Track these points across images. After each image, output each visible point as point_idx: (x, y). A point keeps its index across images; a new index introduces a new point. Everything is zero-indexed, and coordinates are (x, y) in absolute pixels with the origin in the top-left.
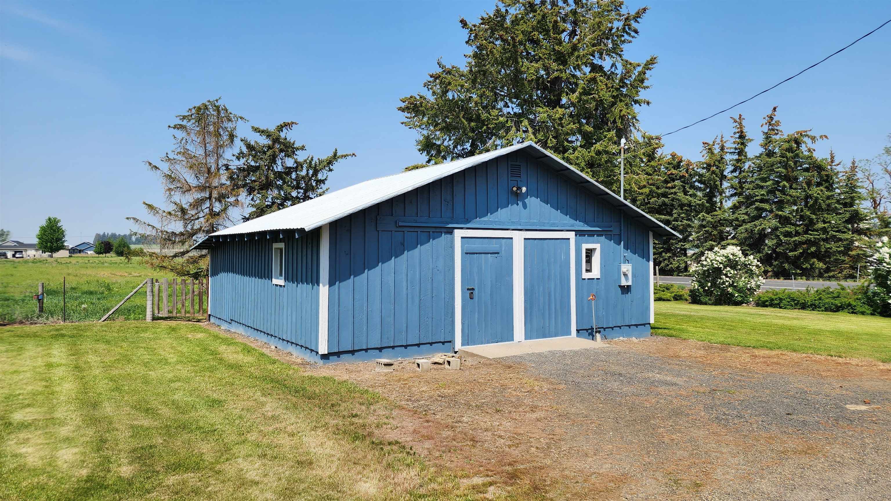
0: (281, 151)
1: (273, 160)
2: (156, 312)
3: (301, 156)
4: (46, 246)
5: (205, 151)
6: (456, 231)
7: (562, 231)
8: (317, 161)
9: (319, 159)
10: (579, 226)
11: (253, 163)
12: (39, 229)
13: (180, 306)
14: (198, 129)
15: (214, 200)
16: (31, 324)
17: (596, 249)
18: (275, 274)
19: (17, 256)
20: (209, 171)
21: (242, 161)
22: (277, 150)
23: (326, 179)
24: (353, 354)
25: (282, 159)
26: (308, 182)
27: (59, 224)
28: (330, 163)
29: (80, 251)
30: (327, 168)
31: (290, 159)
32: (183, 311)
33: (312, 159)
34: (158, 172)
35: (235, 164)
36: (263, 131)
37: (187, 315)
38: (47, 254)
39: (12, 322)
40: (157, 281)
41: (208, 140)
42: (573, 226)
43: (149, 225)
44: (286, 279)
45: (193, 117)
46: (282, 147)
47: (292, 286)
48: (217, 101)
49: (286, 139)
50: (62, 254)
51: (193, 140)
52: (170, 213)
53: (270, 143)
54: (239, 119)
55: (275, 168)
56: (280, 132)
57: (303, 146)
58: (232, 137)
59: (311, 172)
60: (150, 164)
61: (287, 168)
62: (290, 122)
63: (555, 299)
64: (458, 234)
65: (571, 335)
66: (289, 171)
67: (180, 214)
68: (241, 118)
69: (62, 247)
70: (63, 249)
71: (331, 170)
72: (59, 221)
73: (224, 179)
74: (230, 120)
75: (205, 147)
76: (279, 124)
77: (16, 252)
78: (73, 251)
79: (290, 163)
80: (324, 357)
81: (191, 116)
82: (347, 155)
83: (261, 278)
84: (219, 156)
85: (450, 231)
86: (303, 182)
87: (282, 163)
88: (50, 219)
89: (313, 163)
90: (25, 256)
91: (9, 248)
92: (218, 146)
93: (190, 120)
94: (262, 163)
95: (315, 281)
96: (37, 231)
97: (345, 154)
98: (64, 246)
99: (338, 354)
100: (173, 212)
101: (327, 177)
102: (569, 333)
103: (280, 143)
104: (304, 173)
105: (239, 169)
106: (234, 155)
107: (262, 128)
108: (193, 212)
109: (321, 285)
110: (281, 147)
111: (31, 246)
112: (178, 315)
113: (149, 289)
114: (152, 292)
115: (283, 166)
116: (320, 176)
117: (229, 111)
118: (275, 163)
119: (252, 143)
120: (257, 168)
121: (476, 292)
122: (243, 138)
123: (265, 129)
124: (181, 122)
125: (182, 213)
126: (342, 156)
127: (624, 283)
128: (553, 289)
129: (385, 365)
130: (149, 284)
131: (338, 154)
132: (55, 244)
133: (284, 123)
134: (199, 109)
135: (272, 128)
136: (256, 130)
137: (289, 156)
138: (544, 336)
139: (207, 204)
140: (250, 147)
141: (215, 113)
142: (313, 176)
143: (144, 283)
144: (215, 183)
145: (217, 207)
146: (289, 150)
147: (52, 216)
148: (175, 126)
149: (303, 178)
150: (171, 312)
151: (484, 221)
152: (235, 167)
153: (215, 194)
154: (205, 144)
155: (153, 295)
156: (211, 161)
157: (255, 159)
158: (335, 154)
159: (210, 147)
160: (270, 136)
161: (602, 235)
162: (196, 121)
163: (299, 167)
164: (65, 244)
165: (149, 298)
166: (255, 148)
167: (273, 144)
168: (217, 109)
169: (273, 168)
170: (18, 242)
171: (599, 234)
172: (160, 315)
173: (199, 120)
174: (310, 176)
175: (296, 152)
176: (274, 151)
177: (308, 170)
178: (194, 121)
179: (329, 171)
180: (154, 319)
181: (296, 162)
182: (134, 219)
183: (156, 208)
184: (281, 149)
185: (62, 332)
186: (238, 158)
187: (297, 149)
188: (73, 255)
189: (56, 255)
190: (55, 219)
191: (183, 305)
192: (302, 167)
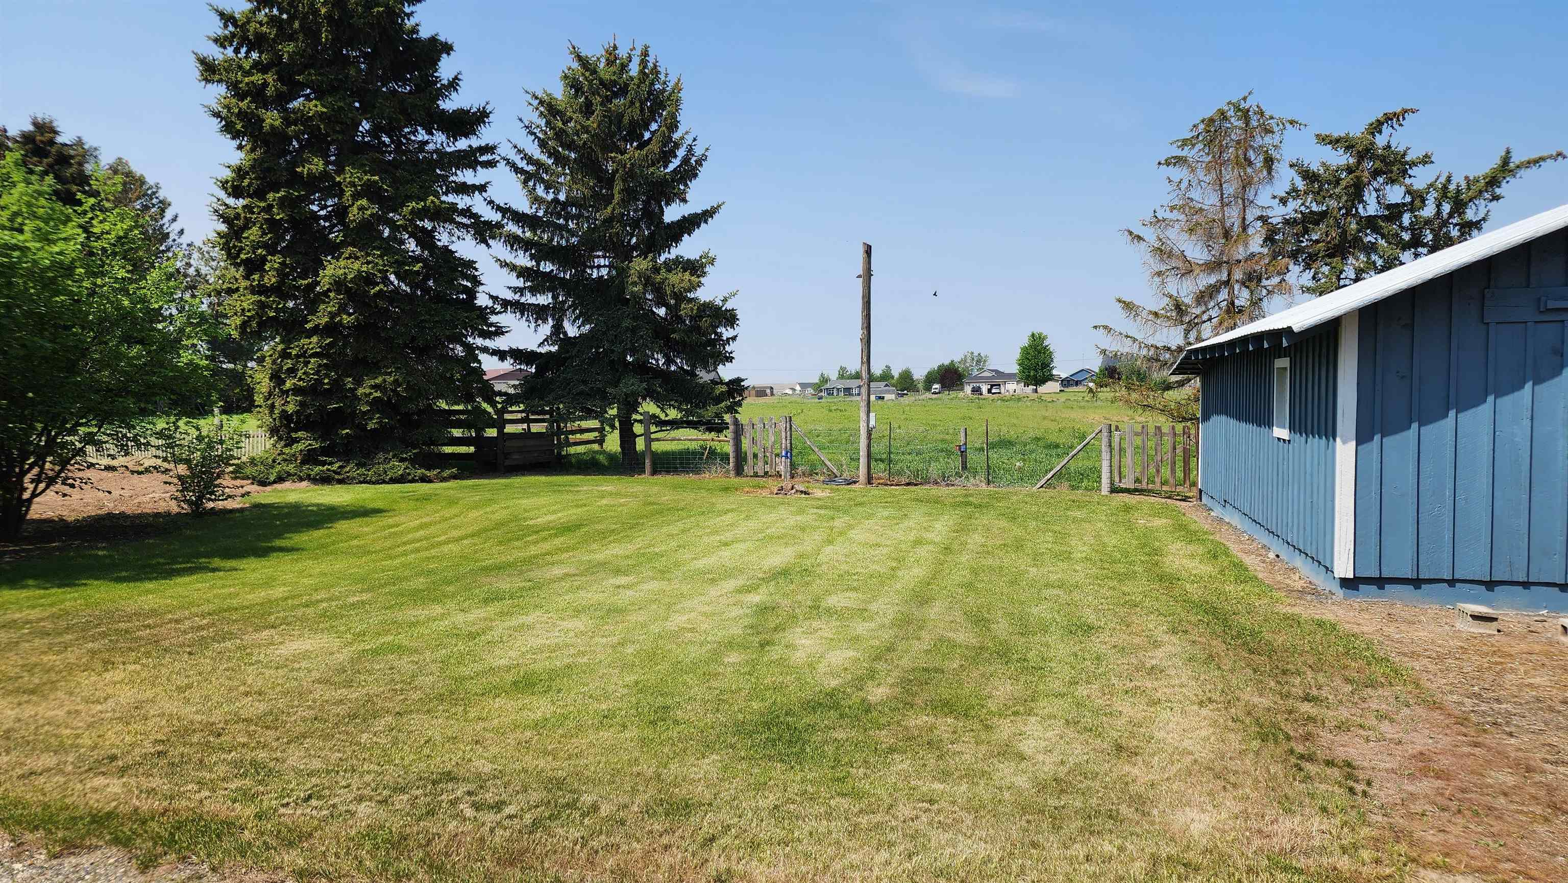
0: (1376, 173)
1: (1356, 192)
2: (1117, 479)
3: (1420, 178)
4: (1029, 376)
5: (1222, 197)
8: (1463, 185)
9: (1467, 178)
11: (1315, 208)
12: (1020, 350)
13: (1152, 470)
14: (1210, 158)
15: (1237, 287)
16: (948, 485)
18: (1277, 418)
19: (993, 391)
20: (1227, 234)
21: (1293, 205)
22: (1366, 174)
23: (1484, 219)
25: (1377, 190)
26: (1440, 229)
27: (1046, 343)
28: (1493, 182)
29: (1077, 383)
30: (1487, 195)
31: (1396, 187)
32: (1157, 480)
33: (1449, 180)
34: (1143, 245)
35: (1278, 214)
36: (1338, 141)
37: (1165, 488)
38: (1031, 387)
39: (926, 481)
40: (1117, 428)
41: (1227, 176)
43: (1127, 337)
44: (1292, 428)
45: (1201, 138)
46: (1378, 164)
47: (1299, 439)
48: (1245, 99)
49: (1389, 147)
50: (1051, 387)
51: (1200, 181)
52: (1156, 314)
53: (1352, 161)
54: (1288, 125)
55: (1361, 210)
56: (1374, 136)
57: (1426, 156)
58: (1269, 162)
59: (1446, 208)
60: (1131, 233)
61: (1389, 207)
62: (1398, 110)
66: (1394, 212)
67: (1174, 314)
68: (1292, 122)
69: (1050, 378)
70: (1051, 380)
71: (1496, 198)
72: (1045, 338)
73: (1256, 244)
74: (1269, 131)
75: (1222, 190)
76: (1373, 120)
77: (992, 386)
78: (1067, 383)
79: (1395, 194)
80: (1345, 583)
81: (1198, 137)
82: (1543, 159)
83: (1260, 426)
84: (1246, 204)
86: (1428, 231)
87: (1378, 197)
88: (1033, 335)
89: (1452, 187)
90: (1003, 391)
91: (985, 380)
92: (1246, 184)
93: (1193, 145)
94: (1333, 203)
95: (1329, 431)
96: (1017, 354)
97: (1535, 155)
98: (1052, 375)
99: (1380, 582)
100: (1162, 312)
101: (1487, 215)
103: (1374, 157)
104: (1429, 211)
105: (1287, 222)
106: (1274, 197)
107: (1336, 135)
108: (1198, 311)
109: (1338, 439)
110: (1376, 166)
111: (1010, 377)
112: (1150, 486)
113: (1105, 441)
114: (1110, 446)
115: (1379, 203)
116: (1470, 214)
117: (1267, 114)
118: (1361, 201)
119: (1315, 167)
120: (1323, 215)
122: (1295, 161)
123: (1343, 135)
124: (1179, 153)
125: (1178, 313)
126: (1529, 162)
129: (1475, 617)
130: (1105, 434)
131: (1515, 160)
132: (1040, 373)
133: (1385, 114)
134: (1212, 120)
135: (1356, 129)
136: (1324, 140)
137: (1393, 181)
139: (1223, 295)
140: (1309, 176)
141: (1240, 124)
142: (1451, 215)
143: (1097, 431)
144: (1240, 253)
145: (1243, 297)
146: (1395, 169)
147: (1036, 331)
148: (1166, 160)
149: (1428, 222)
150: (1140, 482)
152: (1279, 220)
153: (1238, 275)
154: (1220, 184)
155: (1111, 452)
156: (1233, 215)
157: (1319, 198)
158: (1506, 161)
159: (1230, 189)
160: (1353, 146)
162: (1205, 145)
163: (1417, 202)
164: (1054, 372)
165: (1105, 456)
166: (1319, 175)
167: (1359, 163)
168: (1245, 115)
169: (1357, 209)
170: (996, 371)
172: (1123, 486)
173: (1209, 143)
174: (1445, 216)
175: (1410, 172)
176: (1357, 177)
177: (1439, 206)
178: (1200, 146)
179: (1491, 201)
180: (1114, 490)
181: (1409, 192)
182: (1105, 327)
183: (1138, 307)
184: (1376, 170)
185: (971, 499)
186: (1283, 201)
187: (1413, 164)
188: (1066, 389)
189: (1041, 389)
190: (1040, 335)
191: (1158, 471)
192: (1423, 201)
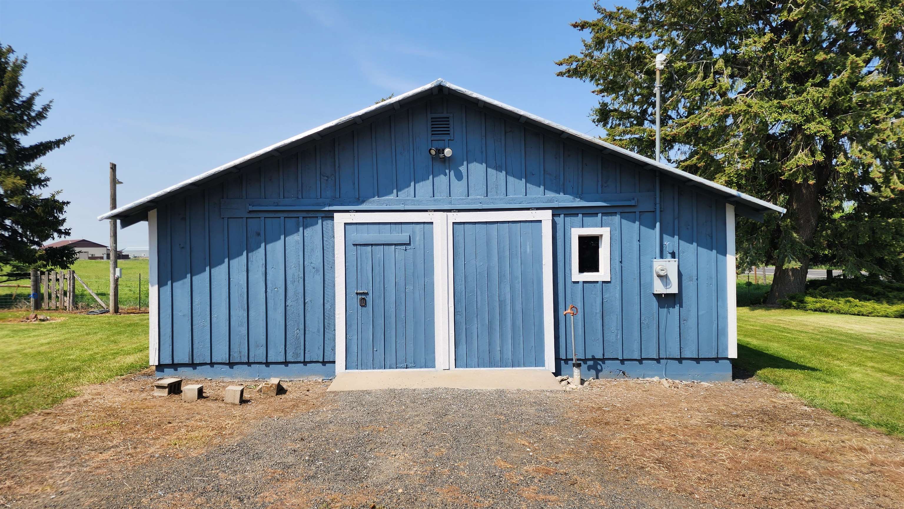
6: (336, 215)
7: (528, 209)
10: (564, 201)
17: (601, 235)
24: (195, 368)
42: (551, 200)
63: (513, 311)
64: (340, 219)
65: (543, 365)
80: (158, 369)
85: (329, 216)
99: (174, 366)
102: (539, 362)
121: (369, 299)
127: (659, 288)
128: (508, 297)
138: (492, 364)
151: (388, 200)
161: (615, 214)
171: (607, 211)
